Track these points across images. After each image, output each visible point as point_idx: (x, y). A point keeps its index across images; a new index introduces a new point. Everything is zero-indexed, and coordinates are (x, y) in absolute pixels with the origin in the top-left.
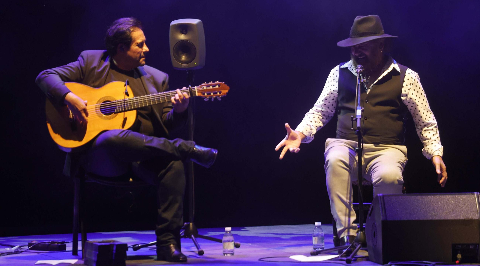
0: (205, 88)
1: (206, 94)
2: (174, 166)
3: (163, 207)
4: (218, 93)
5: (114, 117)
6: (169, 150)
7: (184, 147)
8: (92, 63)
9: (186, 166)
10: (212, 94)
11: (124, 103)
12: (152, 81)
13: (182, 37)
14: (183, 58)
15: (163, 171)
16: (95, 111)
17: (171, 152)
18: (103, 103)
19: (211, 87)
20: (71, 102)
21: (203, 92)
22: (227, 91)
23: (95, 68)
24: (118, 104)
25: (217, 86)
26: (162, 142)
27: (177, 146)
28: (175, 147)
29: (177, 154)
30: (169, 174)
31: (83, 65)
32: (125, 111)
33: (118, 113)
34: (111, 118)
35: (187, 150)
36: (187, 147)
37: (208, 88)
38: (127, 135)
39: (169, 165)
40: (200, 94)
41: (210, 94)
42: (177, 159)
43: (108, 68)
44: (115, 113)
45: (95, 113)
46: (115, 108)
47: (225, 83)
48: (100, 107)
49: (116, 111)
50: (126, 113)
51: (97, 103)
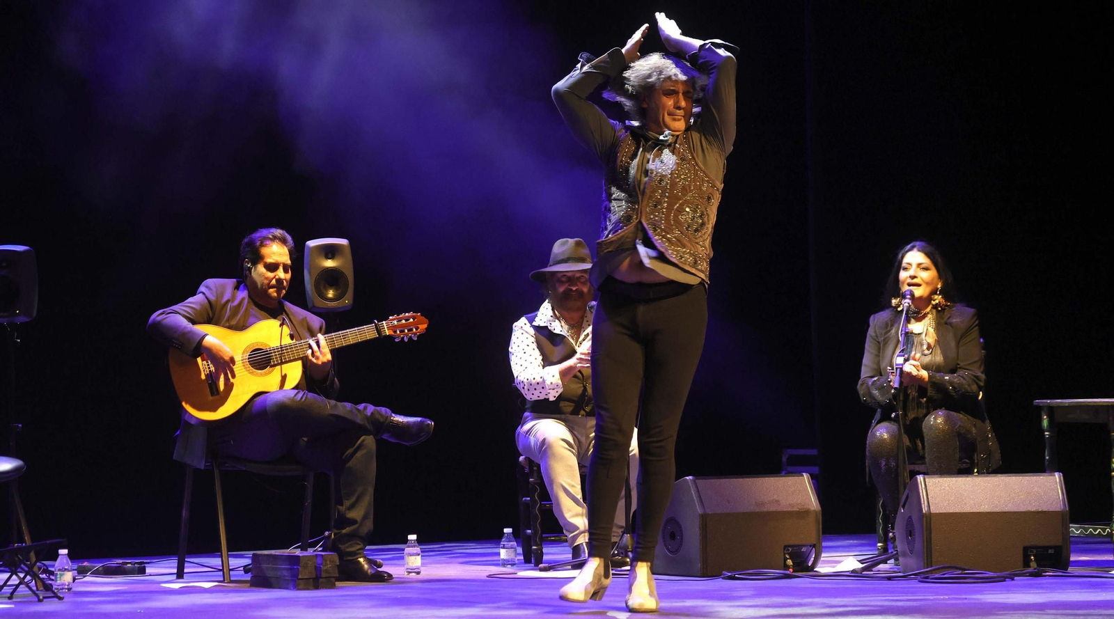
0: (395, 322)
1: (398, 332)
2: (365, 443)
3: (347, 503)
4: (414, 330)
5: (270, 372)
6: (359, 419)
7: (378, 416)
8: (222, 295)
9: (379, 442)
10: (406, 331)
11: (282, 351)
12: (306, 325)
13: (329, 263)
14: (331, 294)
15: (350, 451)
16: (241, 365)
17: (361, 423)
18: (252, 352)
19: (404, 321)
20: (213, 348)
21: (394, 328)
22: (425, 326)
23: (228, 301)
24: (275, 352)
25: (411, 320)
26: (348, 409)
27: (369, 414)
28: (366, 415)
29: (369, 427)
30: (359, 454)
31: (212, 298)
32: (282, 363)
33: (275, 365)
34: (266, 374)
35: (382, 420)
36: (381, 415)
37: (400, 323)
38: (306, 397)
39: (359, 442)
40: (392, 333)
41: (404, 331)
42: (367, 433)
43: (246, 301)
44: (272, 366)
45: (243, 367)
46: (270, 359)
47: (422, 315)
48: (249, 358)
49: (272, 363)
50: (284, 366)
51: (243, 353)
